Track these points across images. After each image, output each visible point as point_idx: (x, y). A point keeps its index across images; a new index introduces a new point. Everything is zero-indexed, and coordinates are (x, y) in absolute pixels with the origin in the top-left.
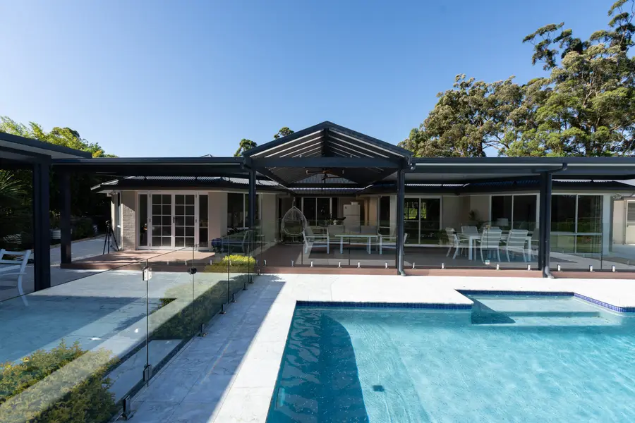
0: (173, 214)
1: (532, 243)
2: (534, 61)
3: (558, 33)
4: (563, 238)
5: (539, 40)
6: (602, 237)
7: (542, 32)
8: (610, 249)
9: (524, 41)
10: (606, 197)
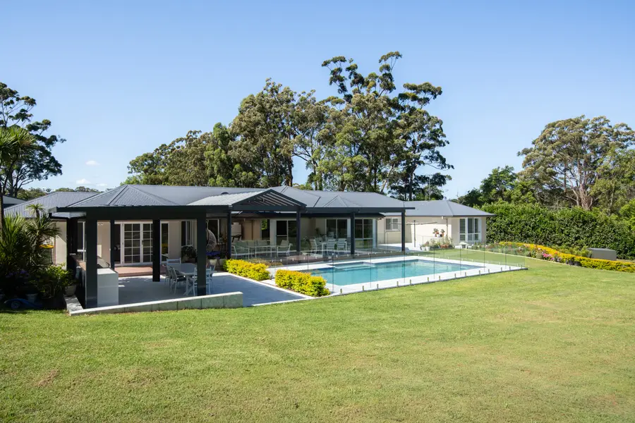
0: (142, 238)
1: (348, 245)
2: (331, 83)
3: (347, 65)
4: (358, 242)
5: (334, 66)
6: (372, 240)
7: (335, 61)
8: (376, 246)
9: (323, 65)
10: (374, 220)
